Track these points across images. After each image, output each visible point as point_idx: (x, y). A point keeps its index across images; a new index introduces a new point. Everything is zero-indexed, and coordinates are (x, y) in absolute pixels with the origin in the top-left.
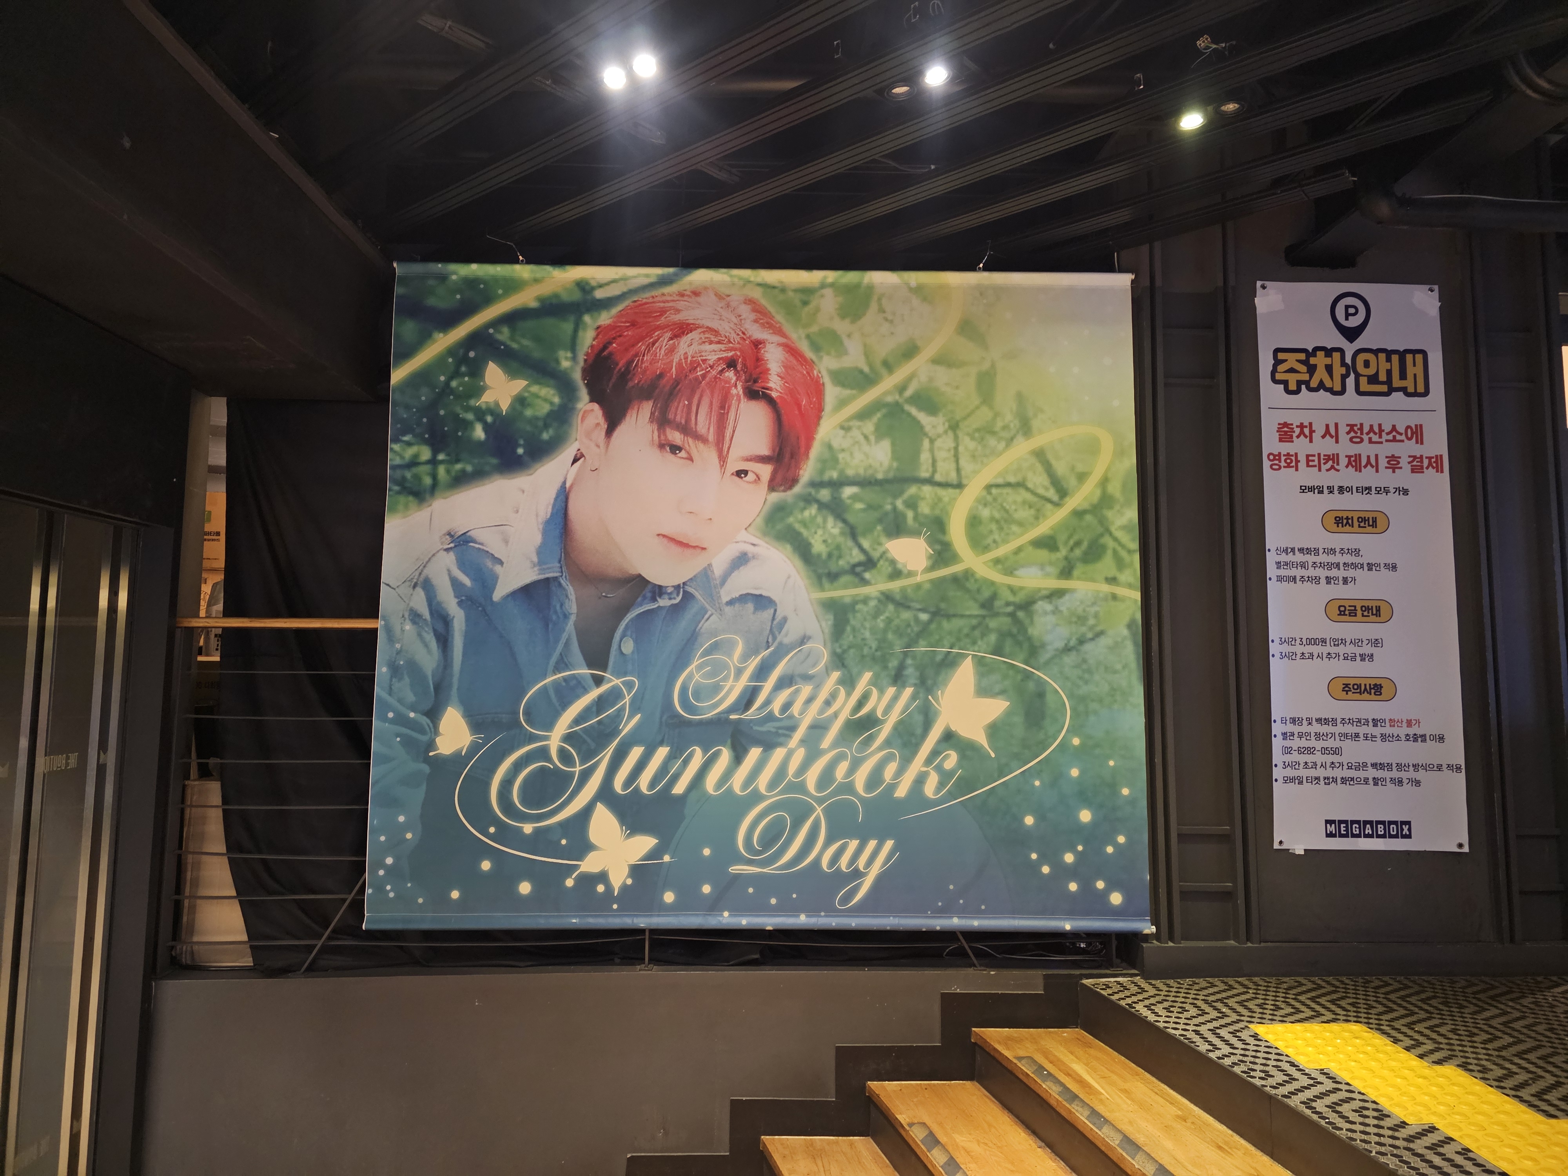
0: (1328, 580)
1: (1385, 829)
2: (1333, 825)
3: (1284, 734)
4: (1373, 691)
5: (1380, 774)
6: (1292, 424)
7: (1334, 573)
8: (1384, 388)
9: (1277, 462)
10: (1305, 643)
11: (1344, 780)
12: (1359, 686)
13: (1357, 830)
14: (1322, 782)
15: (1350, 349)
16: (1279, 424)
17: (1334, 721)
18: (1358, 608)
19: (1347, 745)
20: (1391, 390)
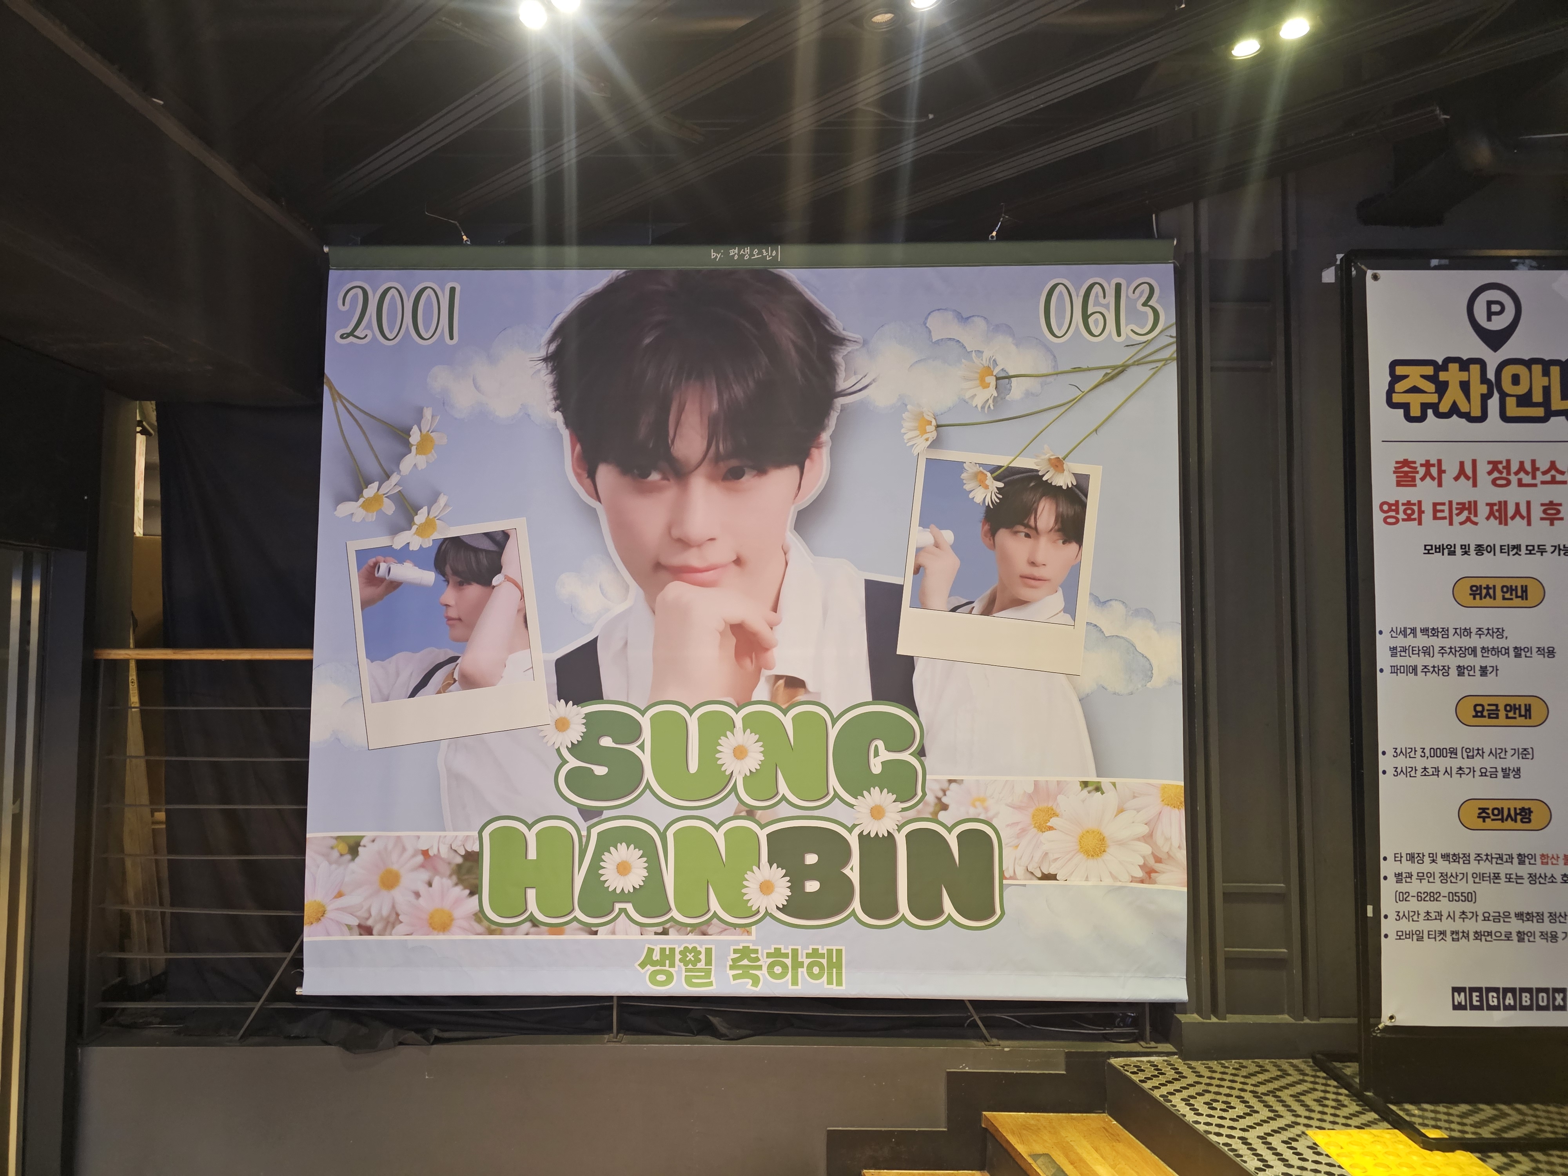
0: (1461, 671)
1: (1531, 999)
2: (1462, 994)
3: (1399, 877)
4: (1519, 817)
5: (1527, 927)
6: (1414, 462)
7: (1469, 660)
8: (1540, 412)
9: (1393, 514)
10: (1428, 754)
11: (1478, 935)
12: (1501, 811)
13: (1495, 1000)
14: (1449, 937)
15: (1493, 360)
16: (1397, 462)
17: (1466, 858)
18: (1501, 707)
19: (1484, 889)
20: (1549, 414)
